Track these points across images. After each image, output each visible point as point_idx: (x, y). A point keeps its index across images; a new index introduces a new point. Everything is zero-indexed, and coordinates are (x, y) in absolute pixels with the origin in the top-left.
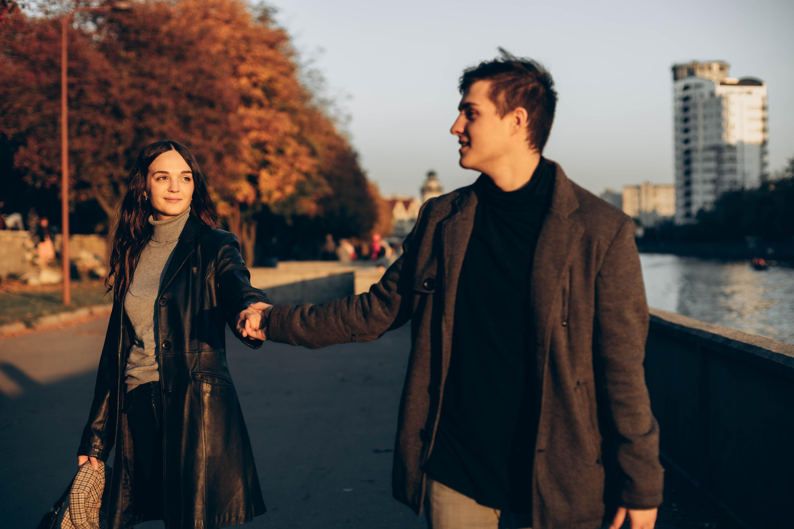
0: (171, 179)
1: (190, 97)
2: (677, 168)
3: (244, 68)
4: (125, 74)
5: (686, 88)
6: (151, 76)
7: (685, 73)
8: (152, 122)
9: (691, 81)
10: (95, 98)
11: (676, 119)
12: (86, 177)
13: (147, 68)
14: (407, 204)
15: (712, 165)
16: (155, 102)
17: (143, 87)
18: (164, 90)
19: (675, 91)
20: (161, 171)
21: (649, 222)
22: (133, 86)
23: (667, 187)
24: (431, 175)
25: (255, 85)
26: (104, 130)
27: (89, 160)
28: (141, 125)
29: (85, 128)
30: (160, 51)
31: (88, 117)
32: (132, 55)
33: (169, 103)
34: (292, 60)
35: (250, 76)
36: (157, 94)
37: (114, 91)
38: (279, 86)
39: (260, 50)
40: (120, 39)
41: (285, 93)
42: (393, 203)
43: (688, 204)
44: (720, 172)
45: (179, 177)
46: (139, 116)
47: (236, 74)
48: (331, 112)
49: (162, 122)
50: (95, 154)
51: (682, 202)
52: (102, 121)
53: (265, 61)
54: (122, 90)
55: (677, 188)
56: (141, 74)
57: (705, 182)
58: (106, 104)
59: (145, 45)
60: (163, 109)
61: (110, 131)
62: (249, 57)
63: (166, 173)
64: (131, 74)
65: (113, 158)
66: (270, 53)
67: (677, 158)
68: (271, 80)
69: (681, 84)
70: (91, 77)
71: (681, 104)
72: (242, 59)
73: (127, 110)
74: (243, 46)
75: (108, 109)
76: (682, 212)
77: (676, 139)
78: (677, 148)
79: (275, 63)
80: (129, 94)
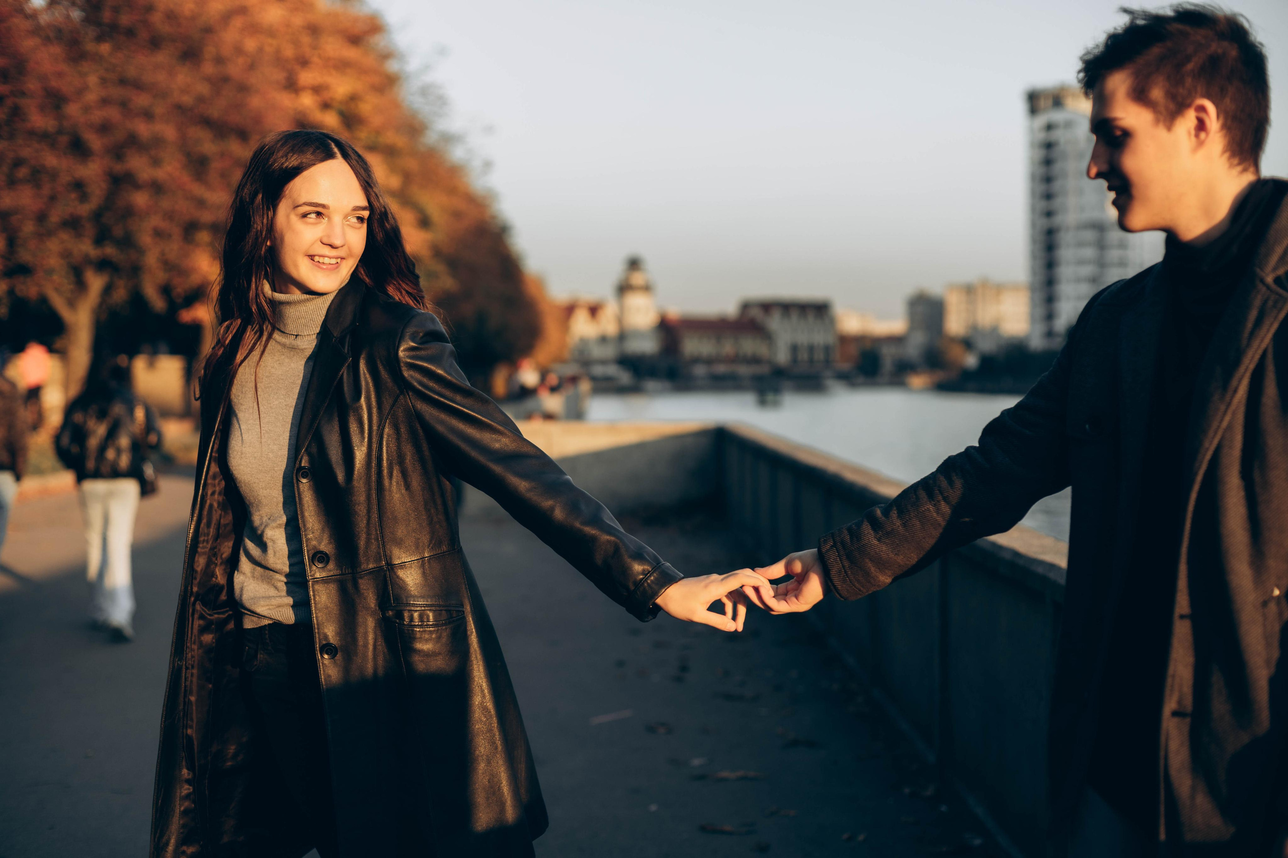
0: (329, 218)
1: (207, 122)
2: (1034, 256)
3: (307, 77)
4: (93, 80)
5: (1049, 127)
6: (138, 85)
7: (1050, 102)
8: (138, 164)
9: (1057, 116)
10: (39, 120)
11: (1033, 177)
12: (25, 256)
13: (131, 71)
14: (594, 310)
15: (1089, 253)
16: (143, 129)
17: (124, 105)
18: (159, 109)
19: (1032, 131)
20: (314, 203)
21: (987, 346)
22: (105, 102)
23: (1015, 288)
24: (634, 264)
25: (326, 106)
26: (54, 175)
27: (28, 228)
28: (118, 168)
29: (23, 172)
30: (155, 43)
31: (25, 152)
32: (105, 48)
33: (169, 132)
34: (392, 66)
35: (317, 90)
36: (148, 115)
37: (73, 110)
38: (365, 108)
39: (333, 47)
40: (87, 20)
41: (376, 121)
42: (570, 310)
43: (1050, 316)
44: (1101, 264)
45: (346, 217)
46: (118, 152)
47: (292, 86)
48: (457, 154)
49: (156, 162)
50: (41, 218)
51: (1040, 311)
52: (51, 160)
53: (342, 66)
54: (87, 109)
55: (1032, 289)
56: (123, 82)
57: (1078, 280)
58: (60, 132)
59: (130, 33)
60: (158, 142)
61: (65, 179)
62: (315, 59)
63: (324, 206)
64: (103, 81)
65: (73, 224)
66: (351, 53)
67: (1034, 241)
68: (353, 98)
69: (1041, 120)
70: (32, 85)
71: (1040, 154)
72: (304, 62)
73: (95, 142)
74: (306, 40)
75: (64, 140)
76: (1040, 329)
77: (1033, 209)
78: (1033, 225)
79: (362, 71)
80: (98, 116)
